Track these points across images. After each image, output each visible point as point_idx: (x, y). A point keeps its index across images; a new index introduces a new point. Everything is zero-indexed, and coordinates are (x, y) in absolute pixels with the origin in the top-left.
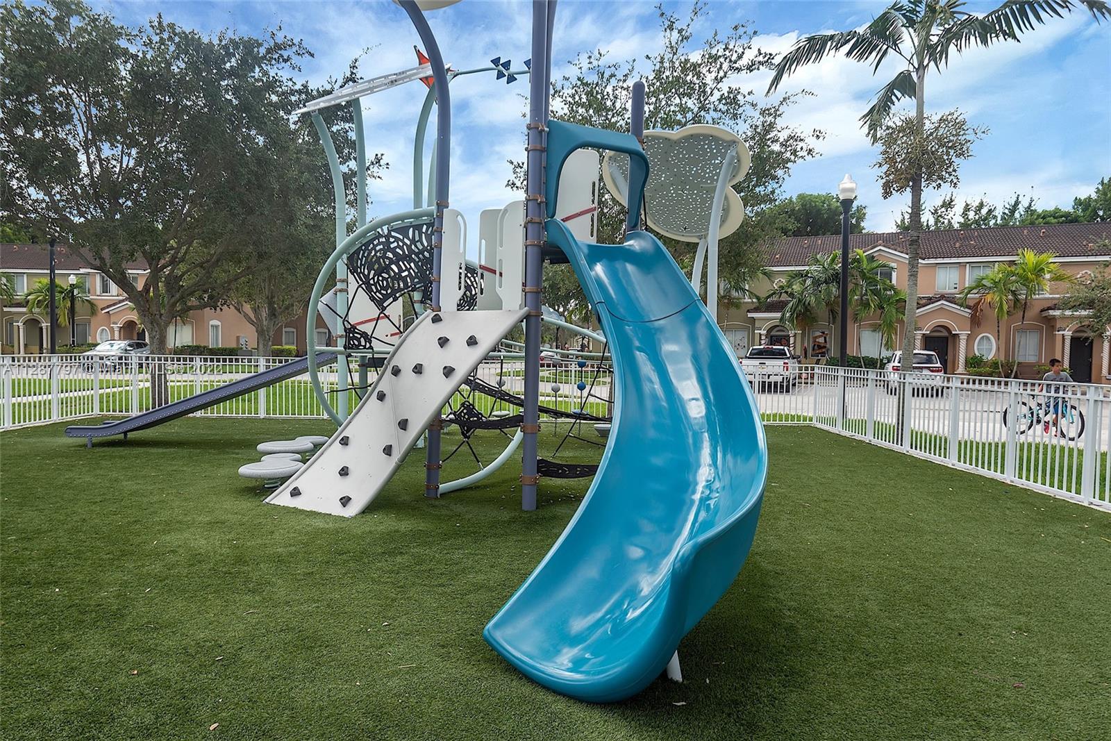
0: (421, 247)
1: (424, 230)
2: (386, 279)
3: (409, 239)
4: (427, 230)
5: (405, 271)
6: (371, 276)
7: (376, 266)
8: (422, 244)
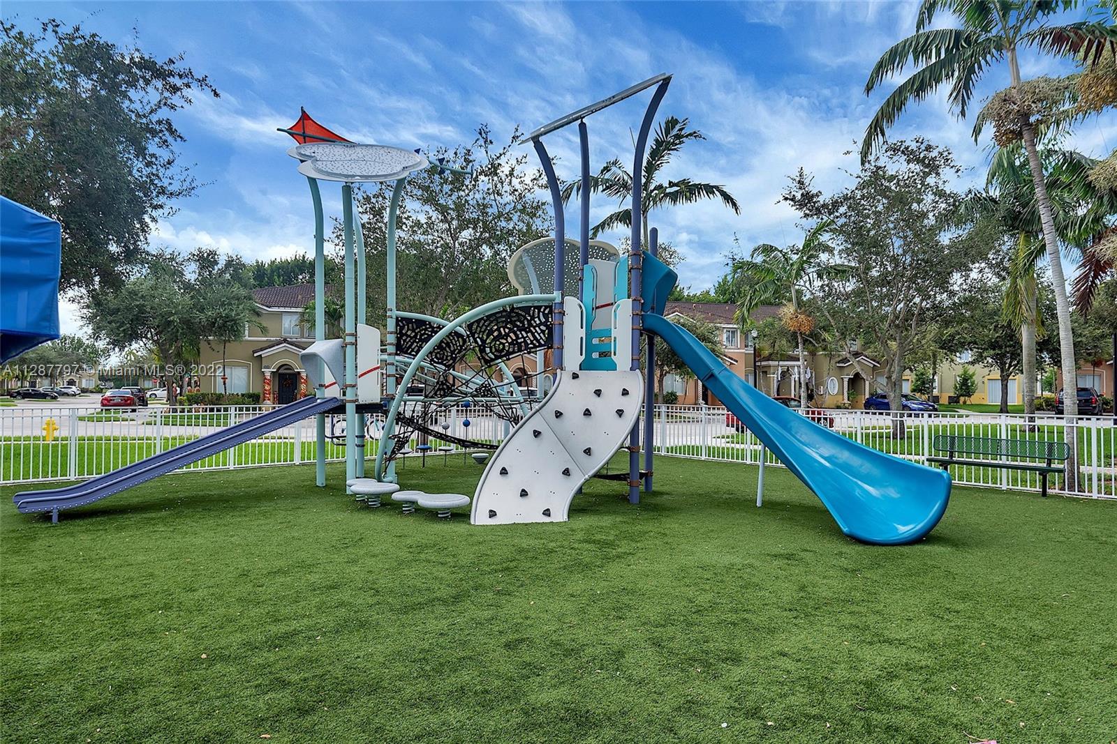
0: (538, 322)
1: (542, 310)
2: (503, 344)
3: (530, 316)
4: (545, 310)
5: (521, 338)
6: (488, 341)
7: (496, 334)
8: (540, 320)
